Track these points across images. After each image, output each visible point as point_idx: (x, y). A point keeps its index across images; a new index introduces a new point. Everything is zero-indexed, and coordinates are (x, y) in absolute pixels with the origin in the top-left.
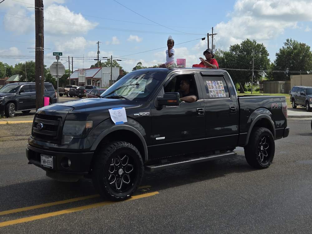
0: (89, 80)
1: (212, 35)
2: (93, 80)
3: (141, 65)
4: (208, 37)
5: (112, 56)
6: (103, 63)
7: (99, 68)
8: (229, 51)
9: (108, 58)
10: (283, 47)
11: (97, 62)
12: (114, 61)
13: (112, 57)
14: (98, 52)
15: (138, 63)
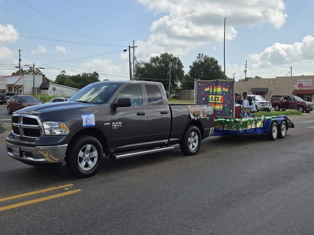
0: (10, 87)
1: (134, 47)
2: (14, 87)
3: (65, 73)
4: (130, 49)
5: (34, 64)
6: (25, 71)
7: (21, 75)
8: (150, 63)
9: (30, 66)
10: (195, 60)
11: (18, 69)
12: (36, 69)
13: (34, 65)
14: (20, 60)
15: (62, 72)
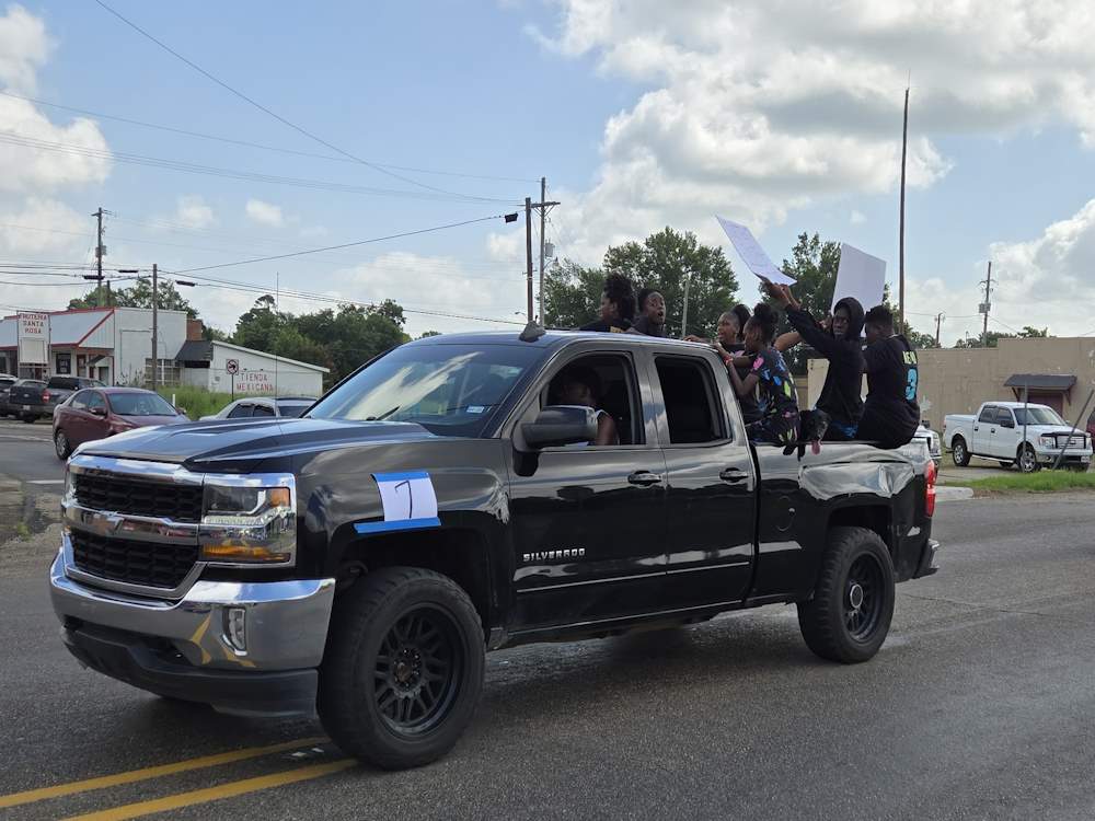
0: (61, 354)
1: (543, 205)
2: (79, 357)
3: (271, 305)
4: (528, 212)
5: (155, 266)
6: (121, 293)
7: (105, 309)
8: (604, 269)
9: (141, 274)
10: (785, 260)
11: (93, 286)
12: (164, 285)
13: (155, 270)
14: (100, 251)
15: (262, 299)
